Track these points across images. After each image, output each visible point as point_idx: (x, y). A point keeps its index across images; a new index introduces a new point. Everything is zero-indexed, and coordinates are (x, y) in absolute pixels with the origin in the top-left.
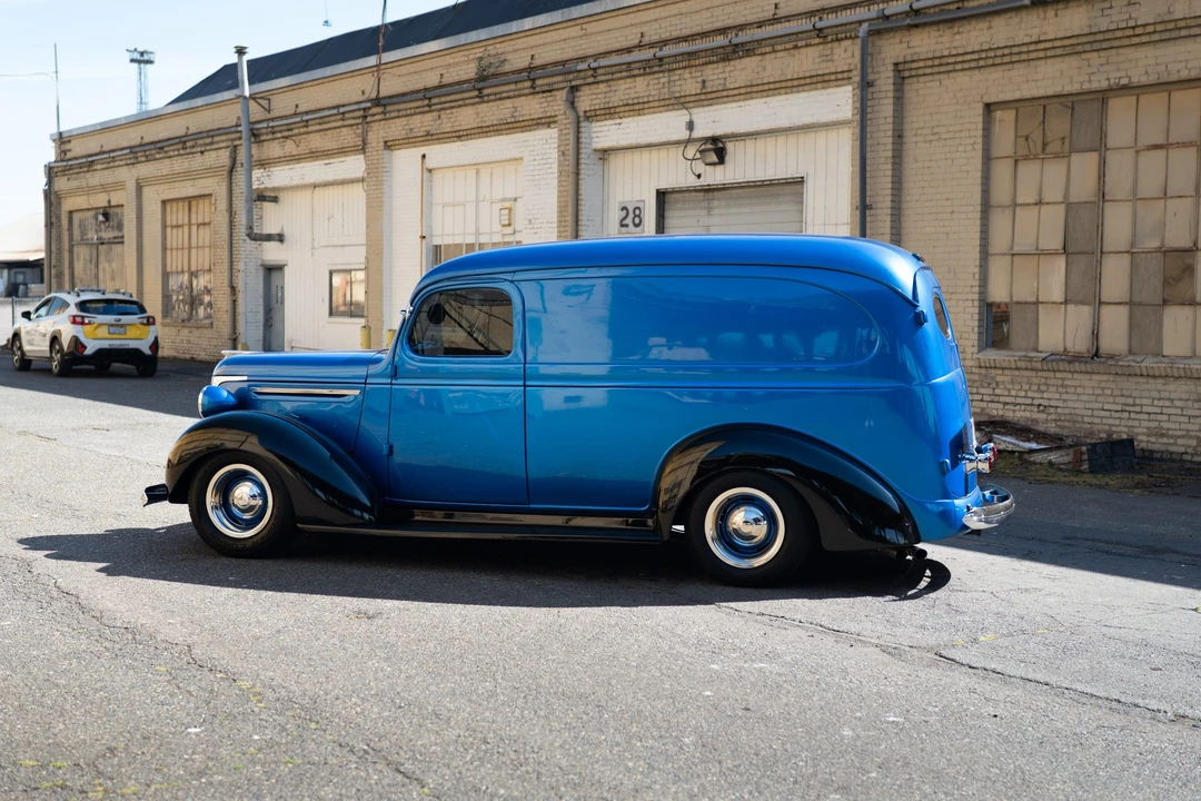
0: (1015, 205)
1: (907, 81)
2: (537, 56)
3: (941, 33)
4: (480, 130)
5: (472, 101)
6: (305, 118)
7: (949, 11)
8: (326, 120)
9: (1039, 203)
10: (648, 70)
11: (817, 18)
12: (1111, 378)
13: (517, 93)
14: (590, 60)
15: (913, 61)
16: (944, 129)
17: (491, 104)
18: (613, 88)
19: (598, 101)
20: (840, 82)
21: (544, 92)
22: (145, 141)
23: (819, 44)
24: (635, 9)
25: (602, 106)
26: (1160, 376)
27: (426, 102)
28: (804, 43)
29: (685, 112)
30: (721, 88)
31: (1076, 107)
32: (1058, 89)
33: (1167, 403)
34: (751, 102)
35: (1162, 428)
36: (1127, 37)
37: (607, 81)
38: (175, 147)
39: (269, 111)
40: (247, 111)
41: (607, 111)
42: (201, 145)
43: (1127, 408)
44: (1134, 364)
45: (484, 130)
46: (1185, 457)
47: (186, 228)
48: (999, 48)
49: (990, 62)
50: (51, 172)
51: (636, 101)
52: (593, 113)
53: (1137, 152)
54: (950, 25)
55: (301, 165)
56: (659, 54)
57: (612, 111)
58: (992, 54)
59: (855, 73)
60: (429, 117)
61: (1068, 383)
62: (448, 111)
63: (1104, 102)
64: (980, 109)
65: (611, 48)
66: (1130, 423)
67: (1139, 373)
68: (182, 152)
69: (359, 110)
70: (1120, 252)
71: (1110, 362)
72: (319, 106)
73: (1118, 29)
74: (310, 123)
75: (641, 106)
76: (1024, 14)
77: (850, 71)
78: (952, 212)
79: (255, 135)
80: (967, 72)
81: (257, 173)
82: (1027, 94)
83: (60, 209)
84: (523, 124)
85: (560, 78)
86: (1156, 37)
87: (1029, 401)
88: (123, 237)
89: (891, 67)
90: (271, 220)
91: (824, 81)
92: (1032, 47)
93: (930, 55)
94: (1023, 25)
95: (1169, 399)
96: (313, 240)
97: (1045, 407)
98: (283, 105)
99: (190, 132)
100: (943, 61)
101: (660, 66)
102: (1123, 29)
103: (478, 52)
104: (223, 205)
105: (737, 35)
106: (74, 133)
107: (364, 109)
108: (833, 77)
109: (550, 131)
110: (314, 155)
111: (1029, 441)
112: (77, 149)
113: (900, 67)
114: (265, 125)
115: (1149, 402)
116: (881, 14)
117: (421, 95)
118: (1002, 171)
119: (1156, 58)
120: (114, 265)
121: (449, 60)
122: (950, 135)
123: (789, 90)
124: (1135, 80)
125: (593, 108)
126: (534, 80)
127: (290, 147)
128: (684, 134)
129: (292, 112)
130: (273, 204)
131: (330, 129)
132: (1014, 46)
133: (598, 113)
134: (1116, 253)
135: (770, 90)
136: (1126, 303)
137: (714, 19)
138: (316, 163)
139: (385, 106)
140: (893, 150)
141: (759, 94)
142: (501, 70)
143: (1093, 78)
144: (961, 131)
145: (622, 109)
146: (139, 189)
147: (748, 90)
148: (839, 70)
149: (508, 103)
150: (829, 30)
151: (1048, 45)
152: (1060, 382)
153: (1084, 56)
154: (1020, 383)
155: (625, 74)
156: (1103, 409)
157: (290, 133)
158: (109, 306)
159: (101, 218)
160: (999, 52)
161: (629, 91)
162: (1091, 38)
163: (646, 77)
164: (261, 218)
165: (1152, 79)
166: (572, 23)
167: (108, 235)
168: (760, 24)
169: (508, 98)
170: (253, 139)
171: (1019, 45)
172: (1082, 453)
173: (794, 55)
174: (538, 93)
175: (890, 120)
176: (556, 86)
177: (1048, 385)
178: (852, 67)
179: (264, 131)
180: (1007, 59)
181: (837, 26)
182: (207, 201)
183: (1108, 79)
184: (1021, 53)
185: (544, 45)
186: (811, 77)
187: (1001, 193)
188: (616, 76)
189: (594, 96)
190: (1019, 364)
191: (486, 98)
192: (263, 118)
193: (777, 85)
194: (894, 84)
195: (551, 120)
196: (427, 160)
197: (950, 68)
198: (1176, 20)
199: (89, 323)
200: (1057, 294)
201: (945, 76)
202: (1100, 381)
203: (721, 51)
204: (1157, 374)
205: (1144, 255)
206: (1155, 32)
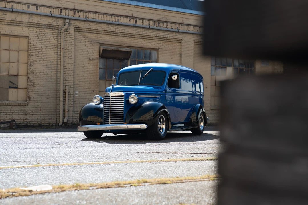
26: (11, 105)
33: (13, 112)
43: (2, 113)
46: (20, 124)
66: (4, 117)
86: (10, 24)
115: (8, 112)
119: (8, 28)
165: (7, 33)
198: (17, 21)
205: (3, 76)
206: (10, 22)
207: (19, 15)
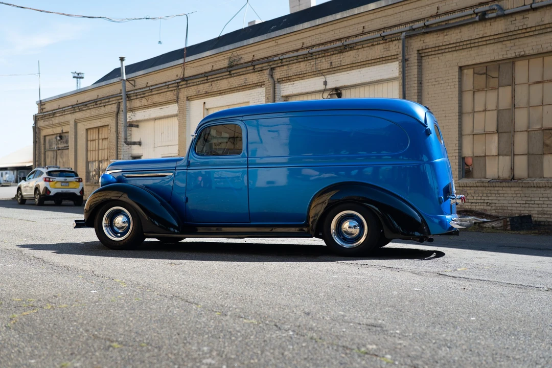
0: (474, 112)
1: (423, 58)
2: (255, 56)
3: (439, 35)
4: (230, 90)
5: (226, 77)
6: (151, 88)
7: (442, 25)
8: (160, 88)
9: (485, 110)
10: (306, 59)
11: (382, 31)
12: (520, 189)
13: (247, 72)
14: (280, 56)
15: (426, 49)
16: (440, 79)
17: (235, 78)
18: (290, 68)
19: (284, 74)
20: (393, 60)
21: (259, 71)
22: (79, 102)
23: (383, 43)
24: (300, 32)
25: (285, 76)
26: (543, 187)
27: (206, 78)
28: (376, 43)
29: (323, 77)
30: (339, 65)
31: (501, 66)
32: (492, 58)
33: (546, 199)
34: (353, 71)
35: (544, 211)
36: (523, 33)
37: (287, 65)
38: (92, 104)
39: (135, 86)
40: (125, 86)
41: (288, 78)
42: (104, 103)
43: (528, 202)
44: (530, 182)
45: (232, 90)
47: (97, 141)
48: (465, 41)
49: (461, 47)
50: (36, 118)
51: (300, 73)
52: (281, 80)
53: (529, 85)
54: (442, 32)
55: (149, 110)
56: (311, 51)
57: (290, 78)
58: (461, 44)
59: (400, 55)
60: (207, 85)
61: (500, 192)
62: (216, 82)
63: (513, 63)
64: (457, 69)
65: (289, 50)
66: (530, 209)
67: (533, 186)
68: (95, 106)
69: (175, 83)
70: (523, 131)
71: (519, 181)
72: (157, 83)
73: (519, 30)
74: (153, 90)
75: (302, 75)
76: (476, 25)
77: (397, 55)
78: (445, 117)
79: (128, 97)
80: (451, 53)
81: (129, 114)
82: (478, 61)
83: (40, 135)
84: (249, 86)
85: (266, 64)
86: (536, 33)
87: (482, 201)
88: (68, 146)
89: (416, 52)
90: (136, 135)
91: (386, 60)
92: (480, 40)
93: (434, 46)
94: (476, 30)
95: (547, 197)
96: (155, 144)
97: (490, 203)
98: (141, 83)
99: (99, 97)
100: (440, 48)
101: (311, 56)
102: (521, 29)
103: (229, 55)
104: (113, 129)
105: (346, 41)
106: (47, 100)
107: (178, 83)
108: (390, 58)
109: (262, 89)
110: (155, 105)
111: (483, 218)
112: (48, 107)
113: (420, 52)
114: (133, 92)
115: (538, 199)
116: (411, 28)
117: (203, 75)
118: (468, 97)
119: (537, 42)
120: (64, 160)
121: (216, 59)
122: (444, 82)
123: (370, 65)
124: (527, 52)
125: (281, 77)
126: (254, 66)
127: (144, 102)
128: (322, 87)
129: (145, 86)
130: (136, 128)
131: (162, 93)
132: (472, 40)
133: (283, 79)
134: (521, 131)
135: (361, 65)
136: (526, 154)
137: (336, 35)
138: (156, 108)
139: (187, 81)
140: (418, 89)
141: (356, 67)
142: (239, 62)
143: (508, 52)
144: (448, 79)
145: (294, 77)
146: (76, 124)
147: (351, 65)
148: (393, 54)
149: (243, 77)
150: (388, 37)
151: (487, 38)
152: (496, 192)
153: (504, 43)
154: (478, 193)
155: (295, 61)
156: (516, 203)
157: (144, 95)
158: (62, 173)
159: (58, 138)
160: (465, 43)
161: (297, 69)
162: (507, 34)
163: (305, 62)
164: (131, 135)
165: (535, 52)
166: (272, 40)
167: (61, 146)
168: (356, 36)
169: (243, 74)
170: (127, 99)
171: (474, 39)
172: (507, 222)
173: (372, 49)
174: (256, 72)
175: (416, 76)
176: (264, 68)
177: (490, 193)
178: (398, 53)
179: (132, 95)
180: (469, 46)
181: (391, 35)
182: (106, 128)
183: (515, 53)
184: (475, 43)
185: (259, 50)
186: (380, 58)
187: (467, 107)
188: (291, 62)
189: (282, 72)
190: (478, 184)
191: (232, 75)
192: (132, 89)
193: (365, 63)
194: (418, 59)
195: (262, 83)
196: (206, 104)
197: (443, 51)
198: (545, 24)
199: (52, 181)
200: (494, 151)
201: (441, 55)
202: (515, 191)
203: (339, 48)
204: (541, 186)
205: (534, 132)
206: (536, 30)
207: (547, 12)
